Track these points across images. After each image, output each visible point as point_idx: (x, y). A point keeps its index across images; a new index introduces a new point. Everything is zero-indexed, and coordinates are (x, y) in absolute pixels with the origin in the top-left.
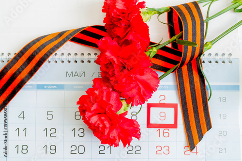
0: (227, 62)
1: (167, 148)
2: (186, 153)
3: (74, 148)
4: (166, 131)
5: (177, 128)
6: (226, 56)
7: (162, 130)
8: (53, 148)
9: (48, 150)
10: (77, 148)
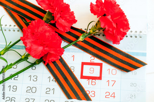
0: (138, 37)
1: (94, 93)
2: (107, 97)
3: (29, 88)
4: (94, 81)
5: (101, 80)
6: (138, 33)
7: (91, 80)
8: (14, 88)
9: (12, 89)
10: (31, 89)
